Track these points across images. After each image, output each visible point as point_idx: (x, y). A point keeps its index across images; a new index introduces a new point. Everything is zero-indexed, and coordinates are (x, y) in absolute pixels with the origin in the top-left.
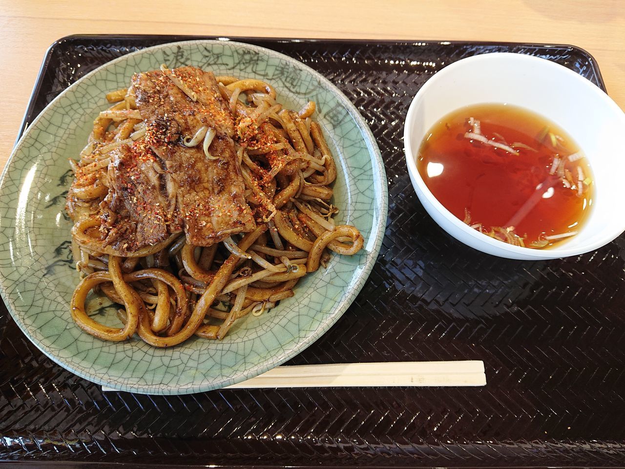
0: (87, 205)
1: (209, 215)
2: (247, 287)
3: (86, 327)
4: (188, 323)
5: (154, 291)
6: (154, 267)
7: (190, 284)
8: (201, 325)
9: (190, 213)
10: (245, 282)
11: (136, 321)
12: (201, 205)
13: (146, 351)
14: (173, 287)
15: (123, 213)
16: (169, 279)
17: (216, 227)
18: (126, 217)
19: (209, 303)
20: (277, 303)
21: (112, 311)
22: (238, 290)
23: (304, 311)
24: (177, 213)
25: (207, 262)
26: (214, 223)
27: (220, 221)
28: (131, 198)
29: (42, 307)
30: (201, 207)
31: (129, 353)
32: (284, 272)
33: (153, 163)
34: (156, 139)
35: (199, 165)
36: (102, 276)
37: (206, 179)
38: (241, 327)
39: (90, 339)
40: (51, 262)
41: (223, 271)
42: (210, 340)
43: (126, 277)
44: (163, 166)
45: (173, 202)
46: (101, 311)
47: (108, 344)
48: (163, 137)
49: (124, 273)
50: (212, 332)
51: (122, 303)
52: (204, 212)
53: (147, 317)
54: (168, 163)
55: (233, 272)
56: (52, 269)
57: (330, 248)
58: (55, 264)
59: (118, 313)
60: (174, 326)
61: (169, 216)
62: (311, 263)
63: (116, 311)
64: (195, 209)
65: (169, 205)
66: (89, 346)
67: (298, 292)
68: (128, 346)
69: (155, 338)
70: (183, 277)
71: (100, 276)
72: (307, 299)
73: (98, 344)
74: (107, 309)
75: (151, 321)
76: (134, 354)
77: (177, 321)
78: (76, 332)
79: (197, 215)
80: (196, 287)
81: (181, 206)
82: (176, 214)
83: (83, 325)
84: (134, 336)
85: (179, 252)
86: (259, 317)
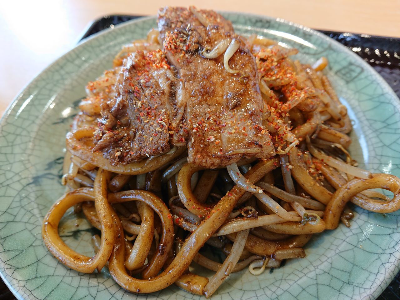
0: (89, 119)
1: (219, 130)
2: (248, 232)
3: (52, 247)
4: (171, 266)
5: (138, 218)
6: (144, 189)
7: (180, 216)
8: (185, 273)
9: (198, 125)
10: (248, 224)
11: (110, 251)
12: (211, 118)
13: (113, 292)
14: (161, 216)
15: (123, 121)
16: (157, 205)
17: (225, 145)
18: (126, 125)
19: (200, 244)
20: (283, 263)
21: (87, 237)
22: (236, 234)
23: (324, 279)
24: (183, 123)
25: (203, 192)
26: (224, 140)
27: (232, 139)
28: (136, 103)
29: (15, 216)
30: (211, 120)
31: (93, 291)
32: (297, 223)
33: (166, 70)
34: (174, 45)
35: (215, 78)
36: (86, 193)
37: (221, 93)
38: (234, 286)
39: (54, 263)
40: (40, 174)
41: (224, 204)
42: (194, 294)
43: (110, 196)
44: (176, 74)
45: (181, 111)
46: (76, 234)
47: (72, 274)
48: (182, 45)
49: (109, 191)
50: (198, 284)
51: (99, 227)
52: (214, 127)
53: (123, 249)
54: (182, 72)
55: (235, 209)
56: (40, 180)
57: (354, 203)
58: (44, 176)
59: (92, 239)
60: (152, 268)
61: (174, 125)
62: (330, 217)
63: (91, 237)
64: (204, 122)
65: (176, 114)
66: (50, 271)
67: (312, 253)
68: (94, 282)
69: (127, 277)
70: (173, 206)
71: (85, 192)
72: (326, 263)
73: (61, 271)
74: (83, 233)
75: (127, 255)
76: (99, 293)
77: (158, 260)
78: (41, 252)
79: (206, 129)
80: (186, 221)
81: (189, 116)
82: (181, 125)
83: (49, 244)
84: (103, 270)
85: (173, 177)
86: (259, 277)
